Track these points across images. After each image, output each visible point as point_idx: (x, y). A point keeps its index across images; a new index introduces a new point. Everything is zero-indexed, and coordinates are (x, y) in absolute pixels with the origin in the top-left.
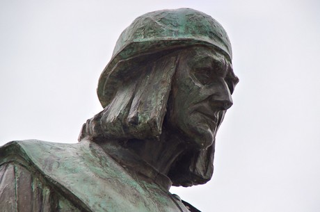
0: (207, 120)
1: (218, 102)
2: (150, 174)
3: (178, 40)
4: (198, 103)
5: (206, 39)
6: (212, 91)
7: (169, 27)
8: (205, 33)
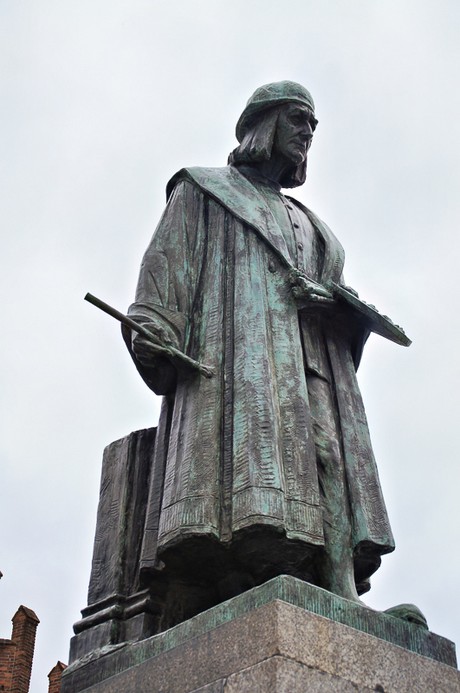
0: (299, 147)
2: (266, 182)
4: (292, 137)
5: (296, 98)
6: (301, 129)
7: (274, 93)
8: (295, 94)
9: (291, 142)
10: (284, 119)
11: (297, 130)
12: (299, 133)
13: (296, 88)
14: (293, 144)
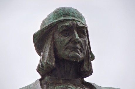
0: (72, 50)
1: (73, 41)
2: (61, 81)
3: (49, 25)
4: (66, 45)
5: (62, 18)
6: (70, 37)
7: (48, 21)
8: (61, 16)
9: (66, 49)
10: (57, 36)
11: (67, 40)
12: (70, 41)
13: (60, 12)
14: (68, 50)
